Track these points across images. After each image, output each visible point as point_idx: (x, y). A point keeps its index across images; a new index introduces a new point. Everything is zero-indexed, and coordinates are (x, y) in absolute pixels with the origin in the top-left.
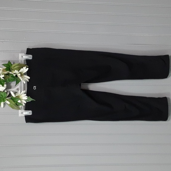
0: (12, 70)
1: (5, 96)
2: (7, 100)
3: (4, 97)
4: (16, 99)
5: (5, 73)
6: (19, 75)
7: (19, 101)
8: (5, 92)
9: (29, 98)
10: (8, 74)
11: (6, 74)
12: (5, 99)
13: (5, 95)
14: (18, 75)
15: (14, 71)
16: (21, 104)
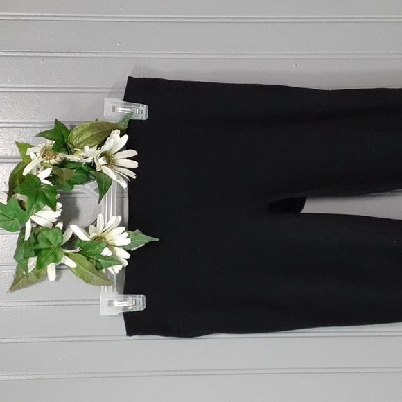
0: (74, 147)
1: (59, 241)
2: (67, 255)
3: (55, 245)
4: (94, 247)
5: (53, 161)
6: (102, 161)
7: (106, 252)
8: (58, 228)
9: (136, 235)
10: (63, 164)
11: (55, 165)
12: (59, 254)
13: (59, 237)
14: (97, 164)
15: (82, 149)
16: (114, 260)
